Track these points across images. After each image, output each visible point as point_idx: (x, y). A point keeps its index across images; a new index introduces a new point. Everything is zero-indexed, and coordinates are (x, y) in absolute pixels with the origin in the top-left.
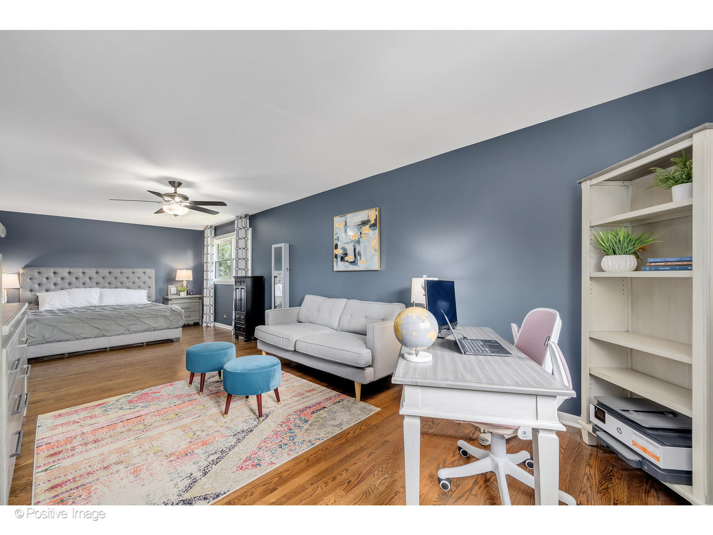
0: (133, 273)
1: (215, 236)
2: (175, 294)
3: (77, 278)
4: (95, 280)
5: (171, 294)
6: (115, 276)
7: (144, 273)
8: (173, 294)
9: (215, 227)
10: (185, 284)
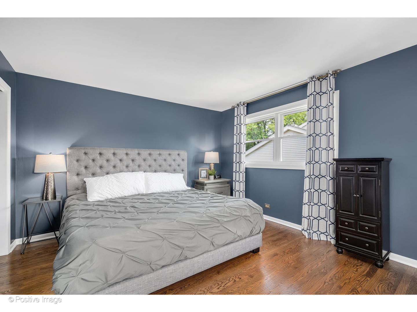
0: (170, 154)
1: (247, 114)
2: (204, 178)
3: (121, 160)
4: (137, 163)
5: (201, 177)
6: (154, 158)
7: (179, 154)
8: (203, 178)
9: (248, 104)
10: (212, 166)
